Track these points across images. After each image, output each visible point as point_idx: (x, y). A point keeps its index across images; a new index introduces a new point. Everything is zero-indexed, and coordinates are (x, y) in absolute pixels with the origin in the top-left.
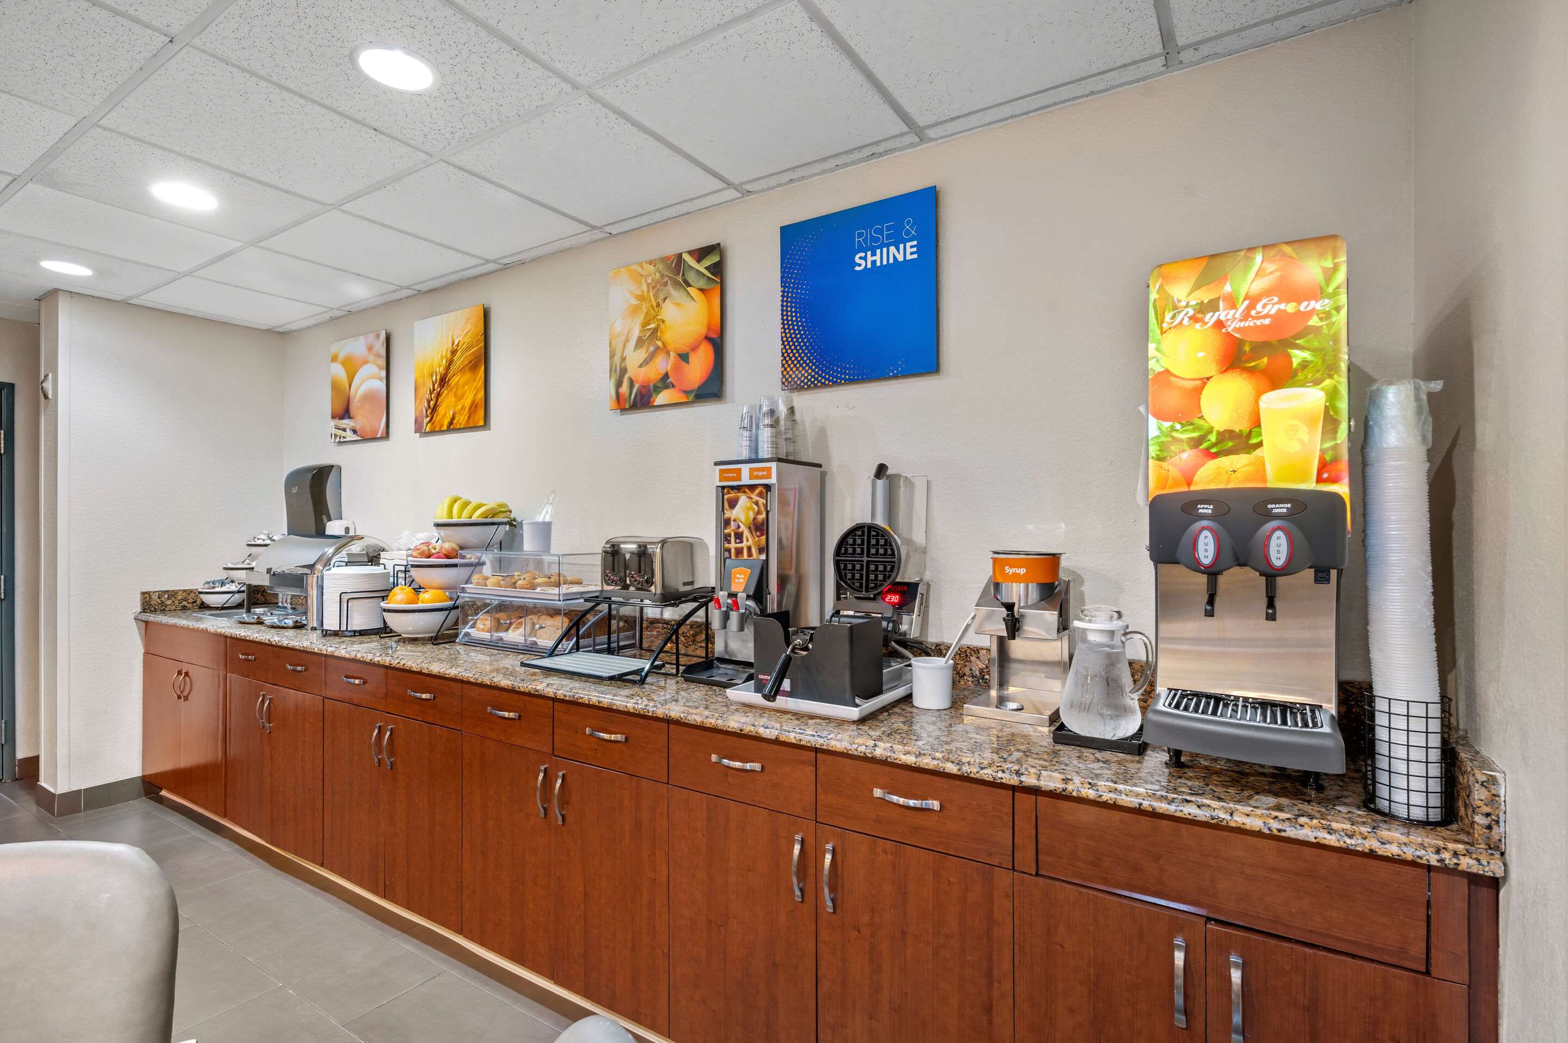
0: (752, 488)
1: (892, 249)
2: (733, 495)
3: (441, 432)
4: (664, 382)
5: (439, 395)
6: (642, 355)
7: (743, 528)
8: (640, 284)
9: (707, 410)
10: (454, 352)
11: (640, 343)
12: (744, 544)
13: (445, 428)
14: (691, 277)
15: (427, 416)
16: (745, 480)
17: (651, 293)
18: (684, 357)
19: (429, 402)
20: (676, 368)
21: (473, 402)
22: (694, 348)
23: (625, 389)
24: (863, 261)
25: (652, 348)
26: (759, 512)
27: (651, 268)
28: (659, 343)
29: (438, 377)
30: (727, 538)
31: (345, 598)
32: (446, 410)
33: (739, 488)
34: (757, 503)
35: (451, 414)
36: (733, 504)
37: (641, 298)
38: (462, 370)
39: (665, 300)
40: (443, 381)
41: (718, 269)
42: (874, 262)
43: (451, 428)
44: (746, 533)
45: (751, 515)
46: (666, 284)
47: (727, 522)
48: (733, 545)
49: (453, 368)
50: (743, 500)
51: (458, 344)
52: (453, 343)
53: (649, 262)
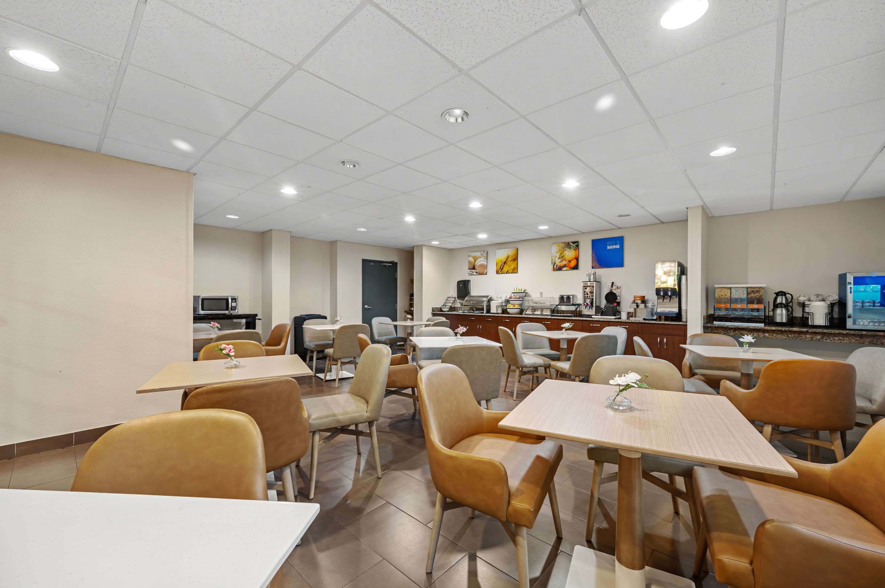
0: (590, 286)
1: (615, 246)
2: (586, 287)
3: (504, 273)
4: (565, 266)
5: (503, 266)
6: (560, 260)
7: (588, 293)
8: (559, 247)
9: (575, 271)
10: (508, 257)
11: (559, 258)
12: (589, 295)
13: (506, 273)
14: (571, 247)
15: (500, 270)
16: (589, 285)
17: (562, 249)
18: (570, 261)
19: (500, 267)
20: (568, 263)
21: (514, 268)
22: (572, 260)
23: (555, 267)
24: (608, 247)
25: (562, 259)
26: (592, 290)
27: (562, 244)
28: (564, 259)
29: (503, 262)
30: (585, 294)
31: (497, 307)
32: (506, 269)
33: (588, 286)
34: (591, 289)
36: (586, 289)
37: (559, 250)
38: (511, 261)
39: (565, 250)
40: (505, 263)
41: (577, 246)
43: (507, 272)
44: (589, 293)
45: (590, 290)
46: (565, 248)
47: (585, 292)
48: (586, 295)
49: (508, 260)
50: (588, 288)
51: (510, 255)
52: (508, 255)
53: (562, 243)
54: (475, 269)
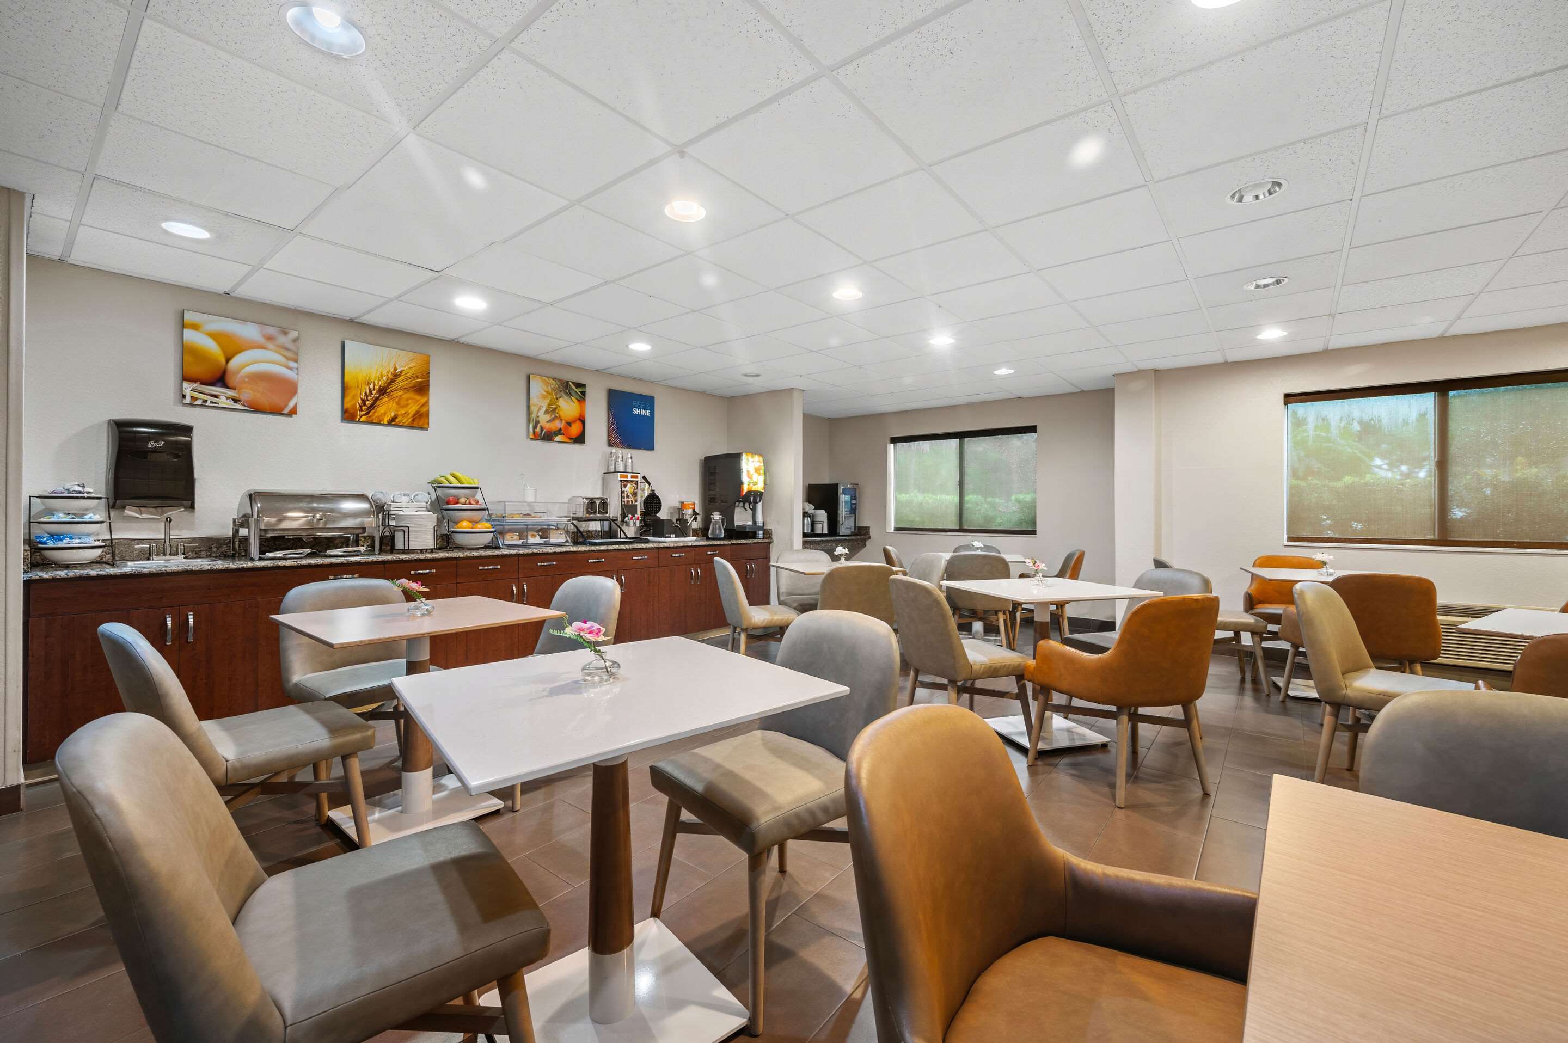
0: (632, 481)
1: (643, 411)
2: (625, 483)
3: (379, 424)
4: (559, 432)
5: (377, 399)
6: (548, 417)
7: (629, 494)
8: (547, 386)
9: (577, 447)
10: (396, 375)
11: (547, 412)
12: (630, 500)
13: (386, 422)
14: (573, 393)
15: (361, 410)
16: (629, 479)
17: (554, 393)
18: (569, 424)
19: (364, 402)
20: (566, 428)
21: (417, 412)
22: (574, 422)
23: (538, 430)
24: (635, 411)
25: (553, 416)
26: (635, 489)
27: (554, 382)
28: (557, 415)
29: (377, 387)
30: (623, 497)
32: (386, 408)
33: (627, 481)
34: (634, 486)
35: (393, 414)
36: (625, 486)
37: (548, 393)
38: (407, 389)
39: (560, 397)
40: (383, 391)
41: (584, 393)
42: (638, 413)
43: (392, 422)
44: (631, 496)
45: (632, 490)
46: (561, 391)
47: (623, 492)
48: (626, 500)
49: (393, 387)
50: (629, 485)
51: (401, 372)
52: (395, 369)
53: (553, 379)
54: (225, 386)
